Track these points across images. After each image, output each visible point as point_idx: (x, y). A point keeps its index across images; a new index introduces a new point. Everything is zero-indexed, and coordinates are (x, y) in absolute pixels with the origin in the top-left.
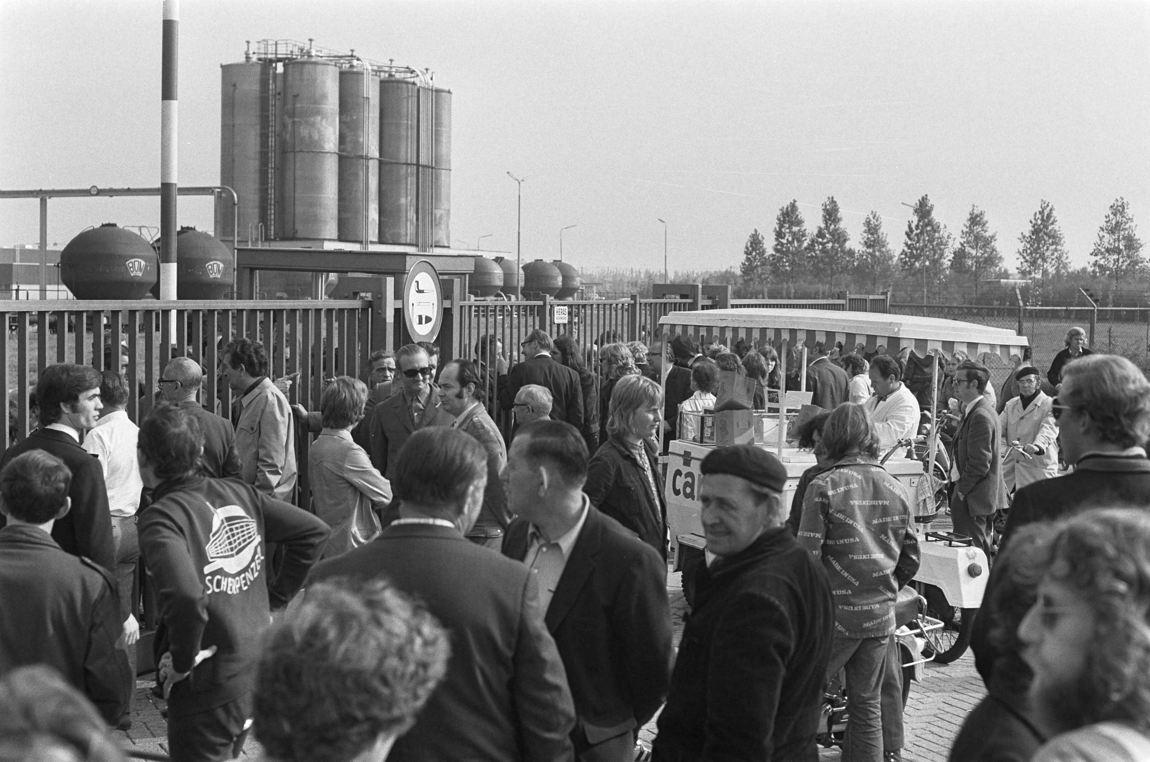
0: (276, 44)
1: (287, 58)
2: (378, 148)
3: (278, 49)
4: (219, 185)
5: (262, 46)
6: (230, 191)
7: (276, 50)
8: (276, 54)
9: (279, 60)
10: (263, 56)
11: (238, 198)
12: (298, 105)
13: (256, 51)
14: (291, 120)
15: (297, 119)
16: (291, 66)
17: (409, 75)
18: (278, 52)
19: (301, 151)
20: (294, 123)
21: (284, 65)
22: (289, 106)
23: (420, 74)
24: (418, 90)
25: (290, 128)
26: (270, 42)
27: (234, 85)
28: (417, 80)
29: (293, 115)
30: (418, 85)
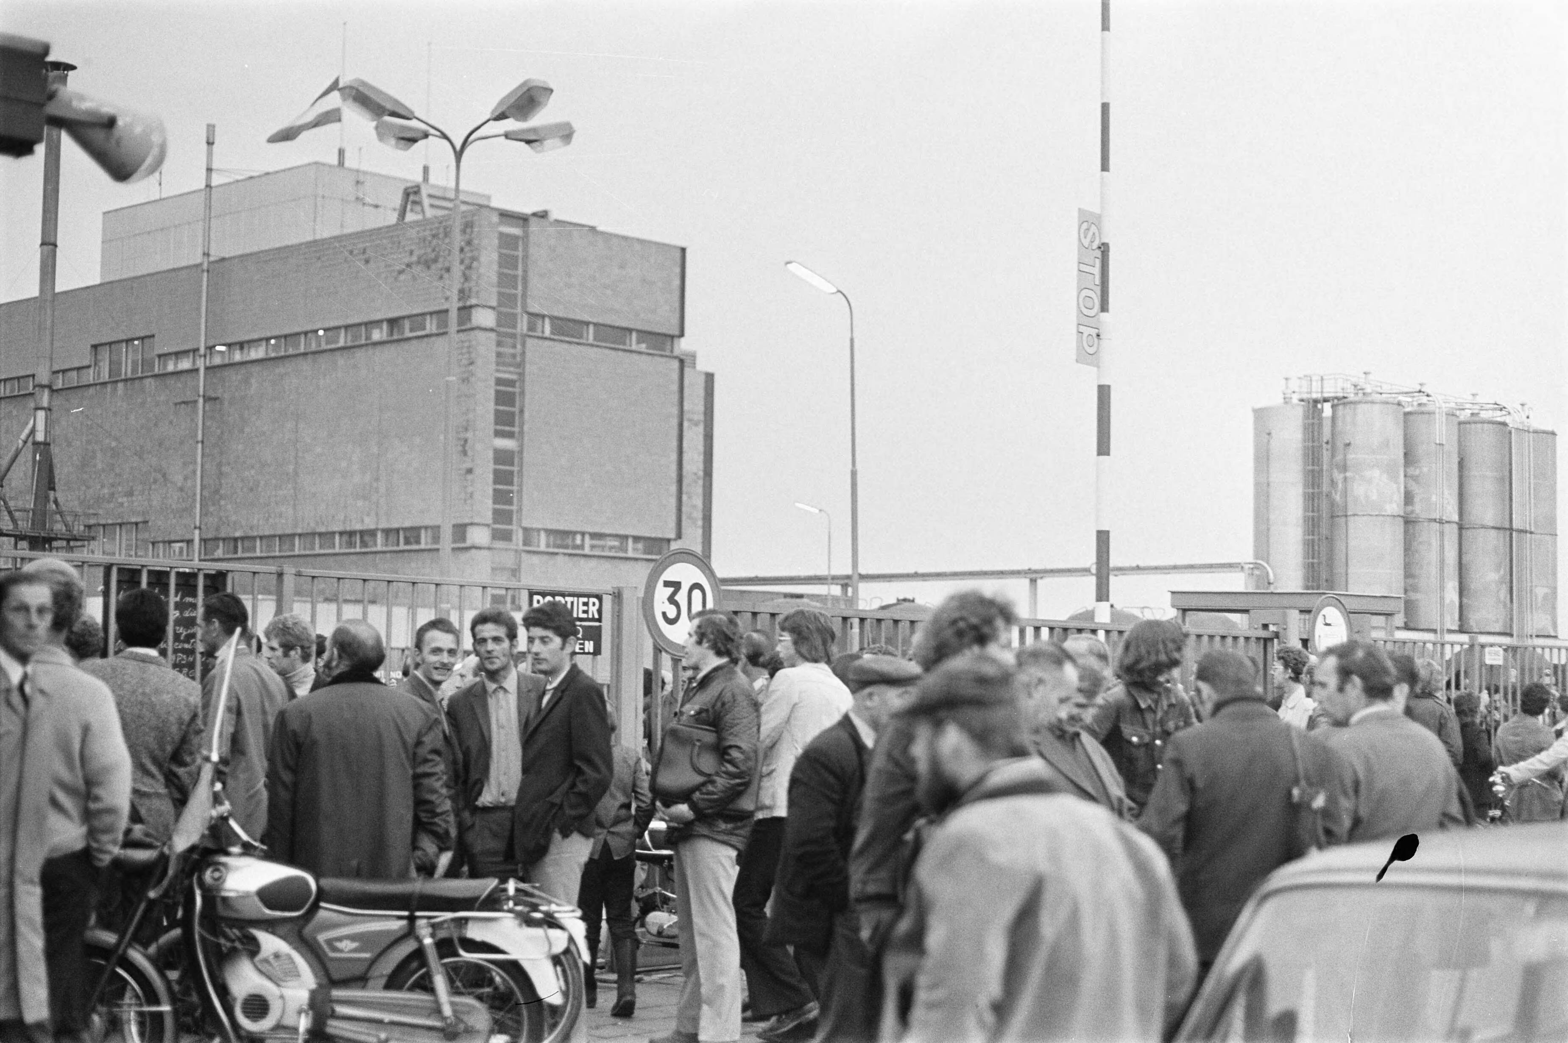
0: (1322, 379)
1: (1336, 398)
2: (1456, 508)
3: (1325, 386)
4: (1252, 560)
5: (1305, 383)
6: (1265, 568)
7: (1322, 387)
8: (1322, 392)
9: (1326, 400)
10: (1305, 396)
11: (1275, 575)
12: (1350, 456)
13: (1297, 390)
14: (1342, 476)
15: (1348, 474)
16: (1341, 407)
17: (1499, 413)
18: (1325, 390)
19: (1354, 515)
20: (1345, 479)
21: (1333, 406)
22: (1339, 458)
23: (1512, 412)
24: (1510, 433)
25: (1340, 486)
26: (1314, 378)
27: (1269, 434)
28: (1508, 420)
29: (1344, 468)
30: (1511, 425)
